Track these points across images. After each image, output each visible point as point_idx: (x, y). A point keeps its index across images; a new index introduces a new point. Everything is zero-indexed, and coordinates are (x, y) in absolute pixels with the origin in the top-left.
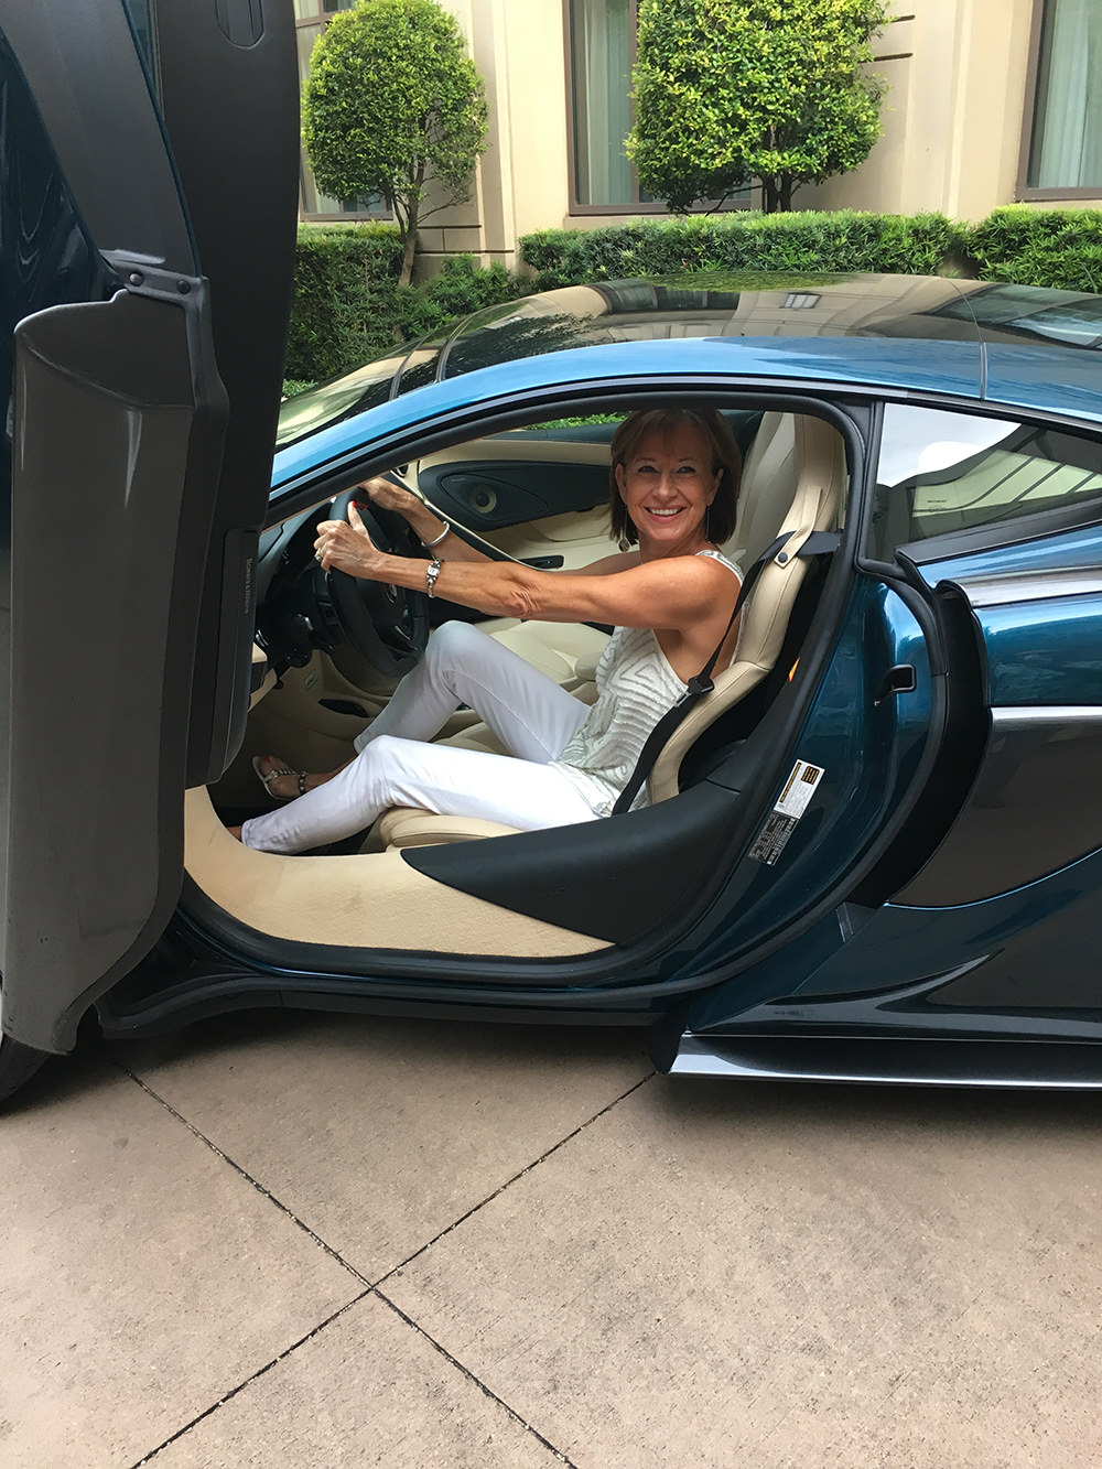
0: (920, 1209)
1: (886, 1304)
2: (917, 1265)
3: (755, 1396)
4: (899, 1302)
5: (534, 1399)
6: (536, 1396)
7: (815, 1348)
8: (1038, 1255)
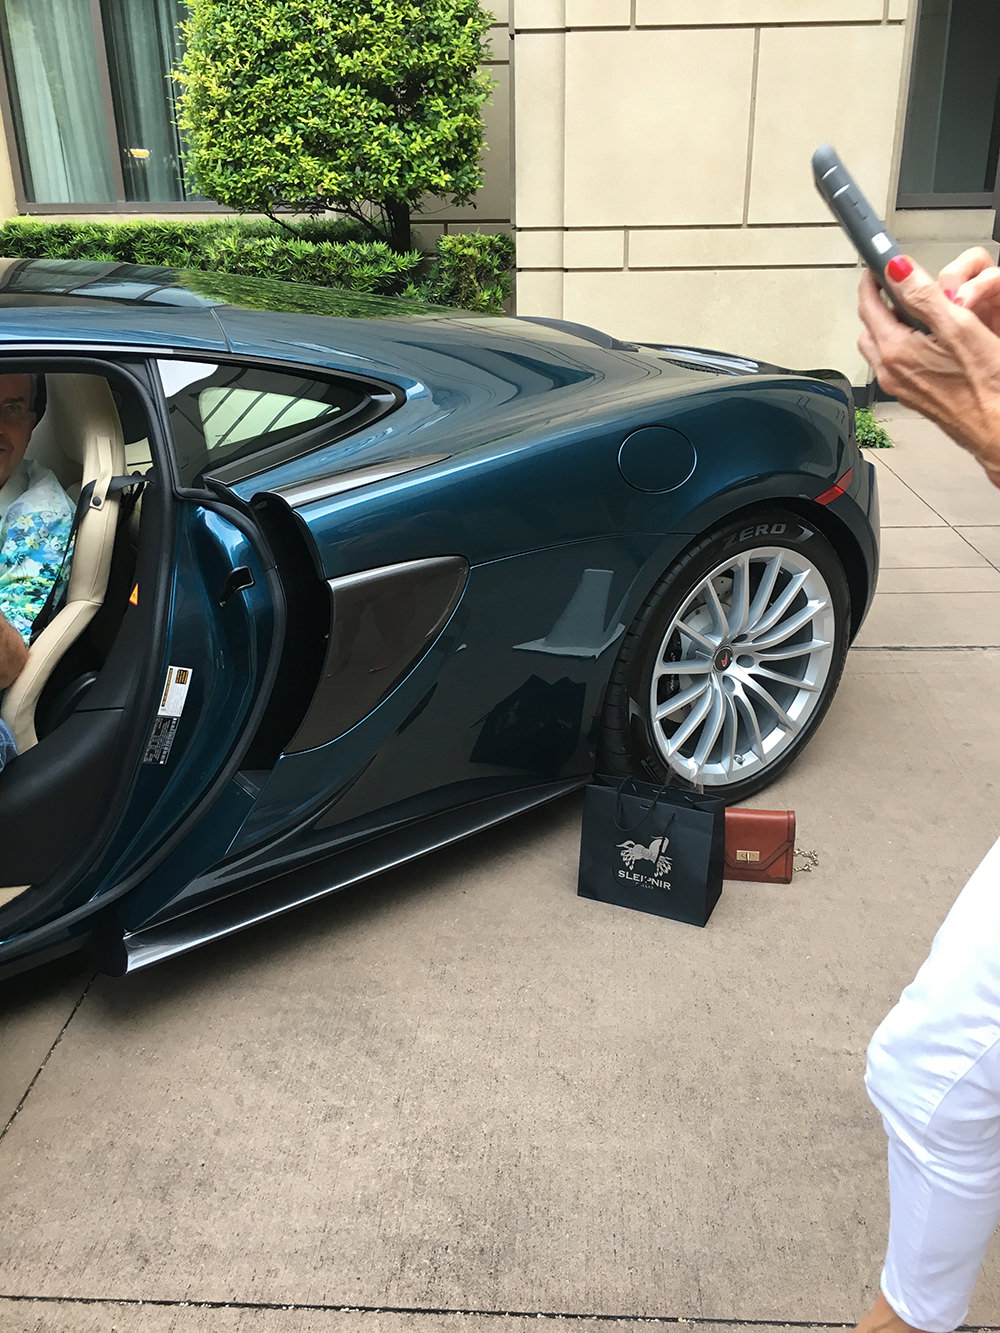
0: (350, 988)
1: (363, 1059)
2: (369, 1024)
3: (310, 1169)
4: (371, 1053)
5: (133, 1280)
6: (134, 1277)
7: (333, 1114)
8: (441, 977)
